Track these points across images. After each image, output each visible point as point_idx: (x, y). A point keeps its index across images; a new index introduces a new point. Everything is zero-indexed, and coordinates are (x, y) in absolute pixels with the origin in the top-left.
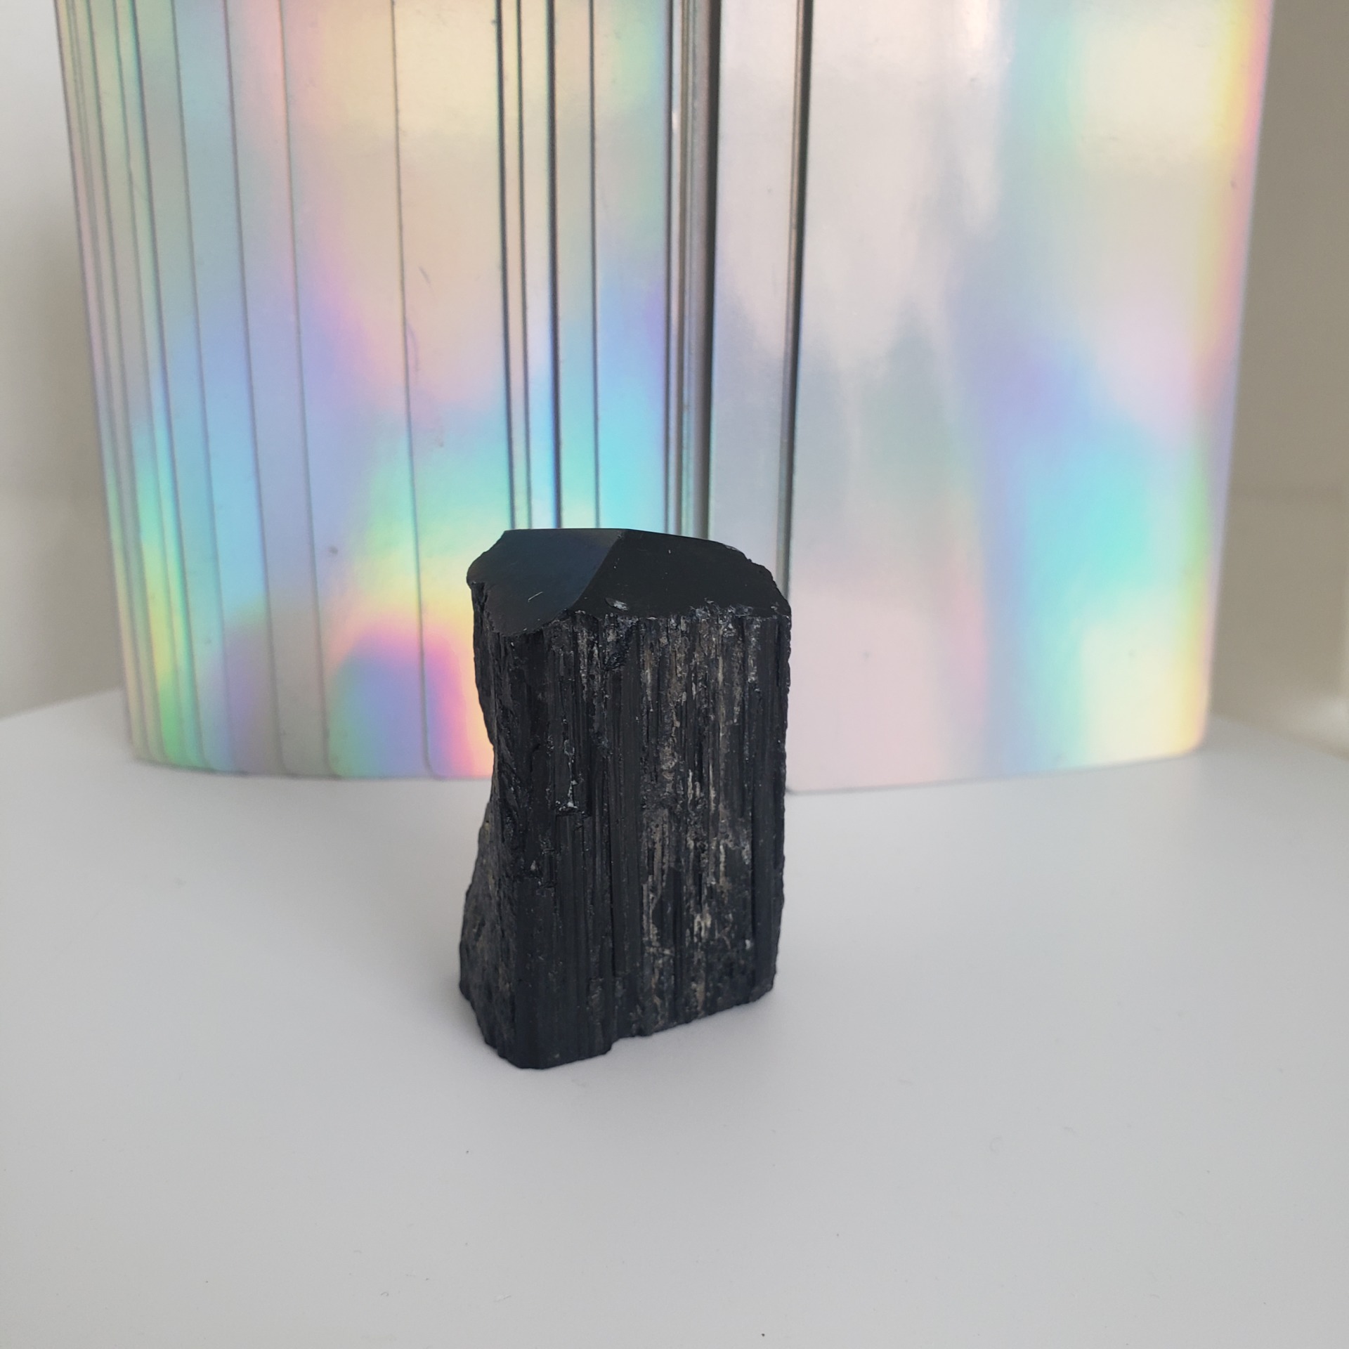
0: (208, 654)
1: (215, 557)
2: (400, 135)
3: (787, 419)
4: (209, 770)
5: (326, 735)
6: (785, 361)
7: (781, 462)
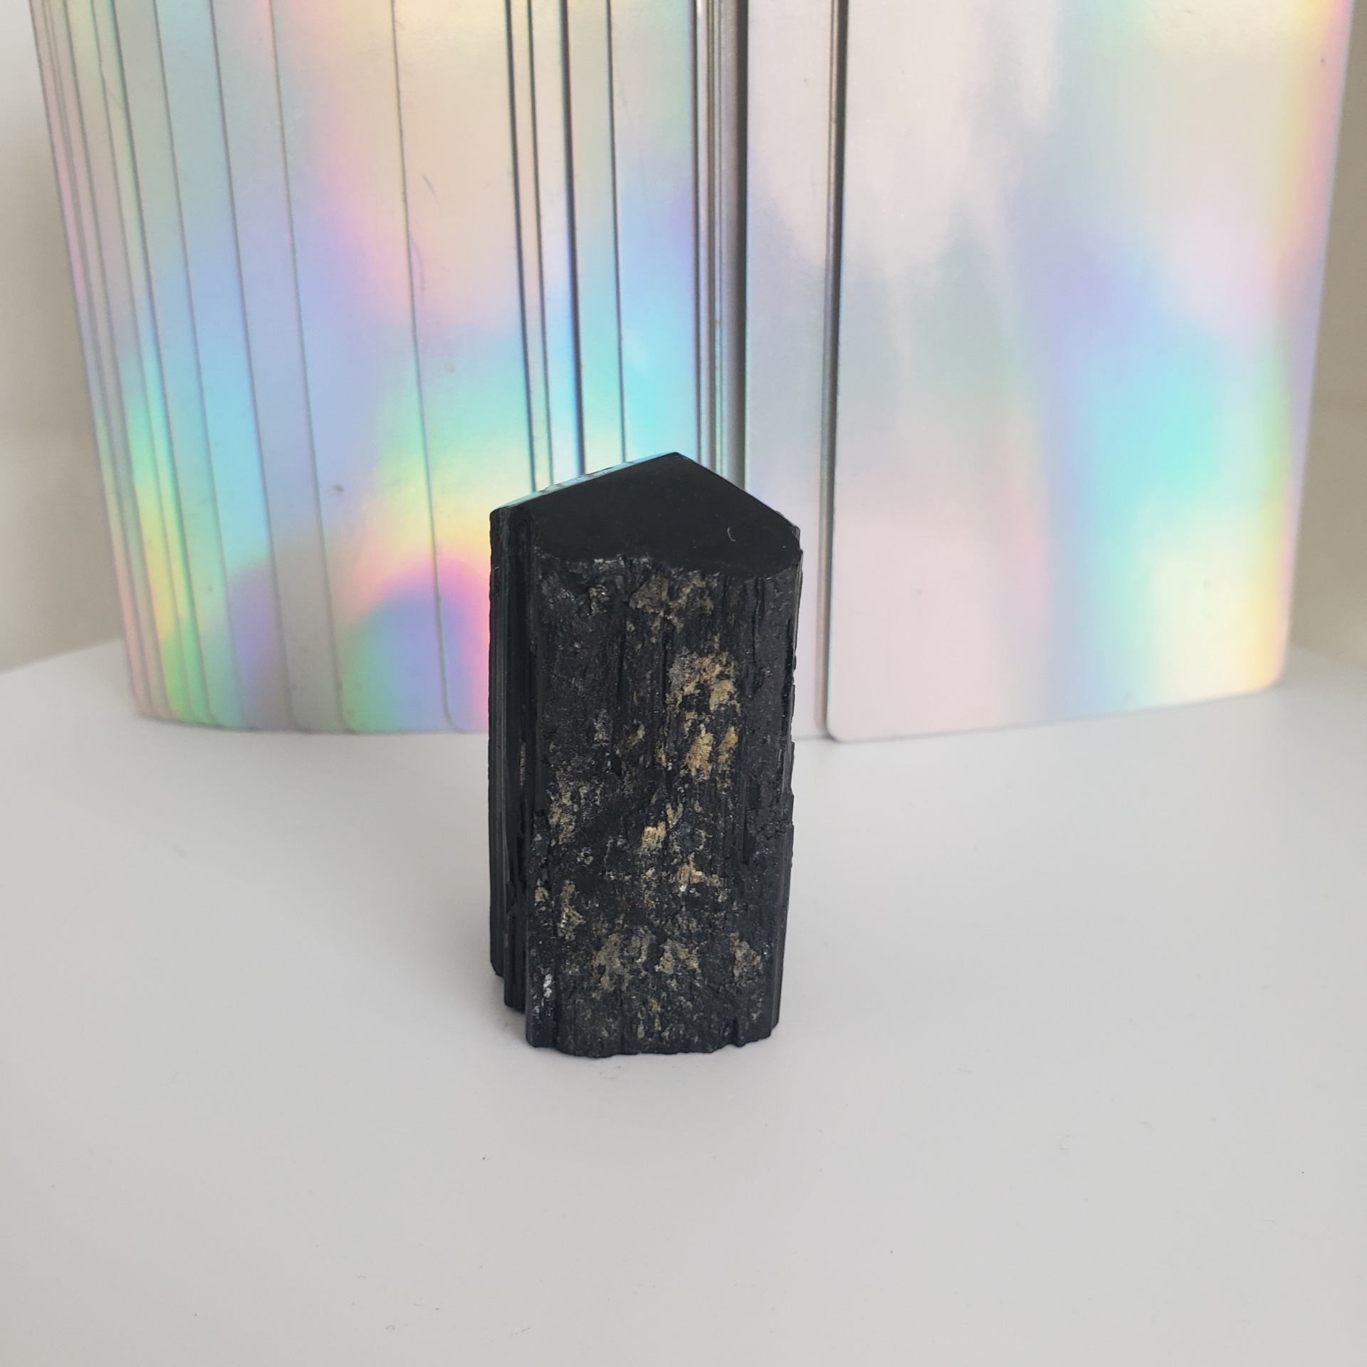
0: (212, 606)
1: (214, 499)
2: (397, 28)
3: (829, 333)
4: (218, 727)
5: (339, 686)
6: (827, 269)
7: (824, 382)
